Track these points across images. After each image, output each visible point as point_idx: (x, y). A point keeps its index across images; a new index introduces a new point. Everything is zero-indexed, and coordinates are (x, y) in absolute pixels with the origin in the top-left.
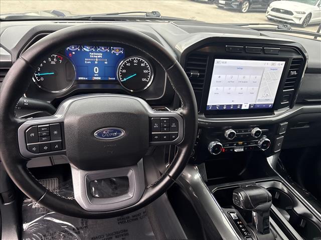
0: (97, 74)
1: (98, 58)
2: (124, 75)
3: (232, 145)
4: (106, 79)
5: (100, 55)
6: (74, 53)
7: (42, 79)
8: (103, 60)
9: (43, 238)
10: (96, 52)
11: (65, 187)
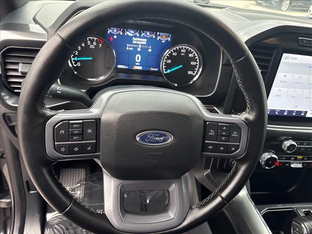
0: (138, 62)
1: (141, 45)
2: (168, 66)
3: (289, 159)
4: (147, 69)
5: (144, 41)
6: (115, 37)
7: (79, 64)
8: (146, 47)
9: (65, 232)
10: (140, 37)
11: (91, 180)
